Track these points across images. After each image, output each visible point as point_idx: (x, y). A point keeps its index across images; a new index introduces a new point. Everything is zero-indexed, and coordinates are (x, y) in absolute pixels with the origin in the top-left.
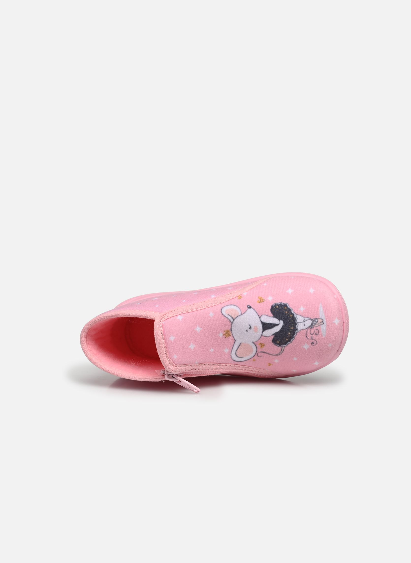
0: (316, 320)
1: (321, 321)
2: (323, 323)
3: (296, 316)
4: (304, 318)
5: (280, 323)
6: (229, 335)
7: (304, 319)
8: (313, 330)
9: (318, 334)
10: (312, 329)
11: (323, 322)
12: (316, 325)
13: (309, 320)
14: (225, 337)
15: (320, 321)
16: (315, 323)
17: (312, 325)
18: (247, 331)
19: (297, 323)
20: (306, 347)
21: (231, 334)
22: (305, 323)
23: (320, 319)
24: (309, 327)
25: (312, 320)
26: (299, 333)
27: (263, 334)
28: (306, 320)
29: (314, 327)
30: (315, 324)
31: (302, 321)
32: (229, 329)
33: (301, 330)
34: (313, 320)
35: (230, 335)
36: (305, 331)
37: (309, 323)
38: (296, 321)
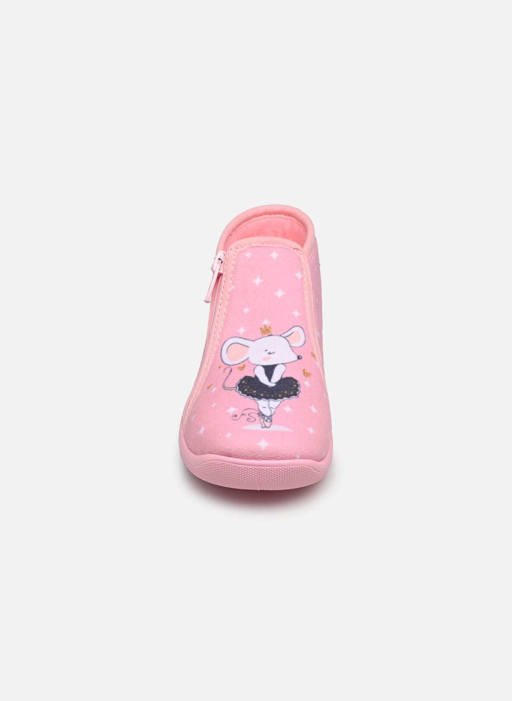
0: (269, 421)
1: (268, 426)
2: (264, 426)
3: (279, 401)
4: (275, 408)
5: (273, 383)
6: (263, 332)
7: (273, 408)
8: (256, 416)
9: (249, 421)
10: (258, 415)
11: (266, 427)
12: (262, 420)
13: (271, 413)
14: (261, 328)
15: (268, 424)
16: (266, 418)
17: (263, 415)
18: (266, 350)
19: (269, 401)
20: (232, 410)
21: (264, 336)
22: (267, 409)
23: (271, 425)
24: (261, 412)
25: (271, 416)
26: (254, 402)
27: (258, 367)
28: (271, 410)
29: (260, 417)
30: (264, 419)
31: (270, 406)
32: (271, 333)
33: (258, 404)
34: (271, 418)
35: (263, 334)
36: (256, 408)
37: (267, 412)
38: (272, 399)
